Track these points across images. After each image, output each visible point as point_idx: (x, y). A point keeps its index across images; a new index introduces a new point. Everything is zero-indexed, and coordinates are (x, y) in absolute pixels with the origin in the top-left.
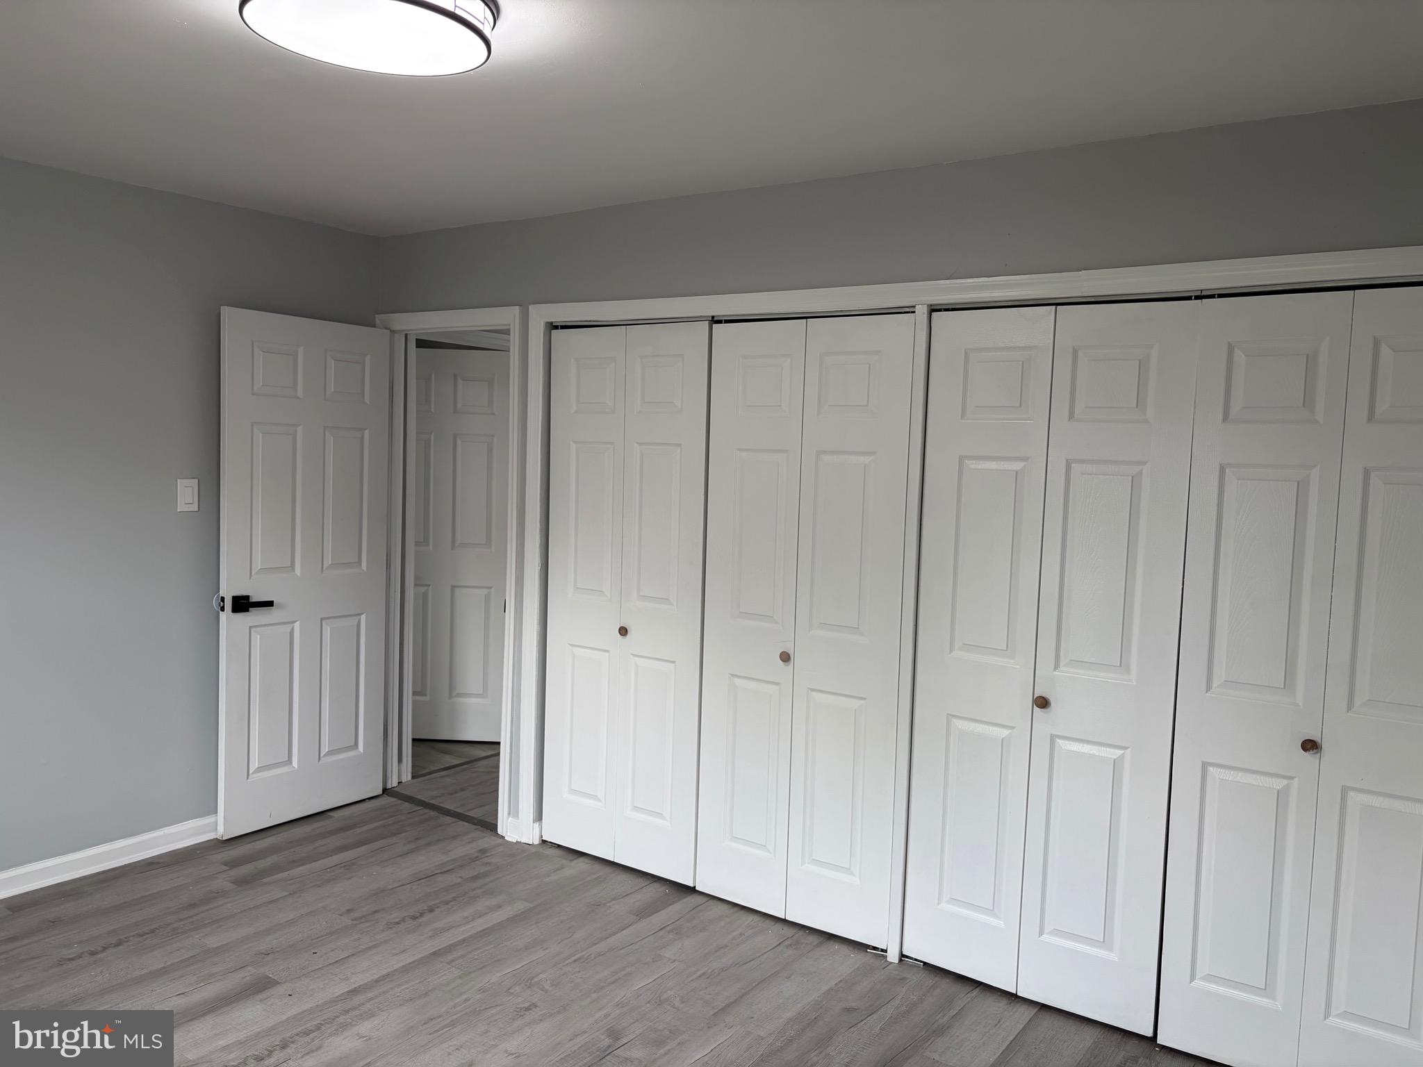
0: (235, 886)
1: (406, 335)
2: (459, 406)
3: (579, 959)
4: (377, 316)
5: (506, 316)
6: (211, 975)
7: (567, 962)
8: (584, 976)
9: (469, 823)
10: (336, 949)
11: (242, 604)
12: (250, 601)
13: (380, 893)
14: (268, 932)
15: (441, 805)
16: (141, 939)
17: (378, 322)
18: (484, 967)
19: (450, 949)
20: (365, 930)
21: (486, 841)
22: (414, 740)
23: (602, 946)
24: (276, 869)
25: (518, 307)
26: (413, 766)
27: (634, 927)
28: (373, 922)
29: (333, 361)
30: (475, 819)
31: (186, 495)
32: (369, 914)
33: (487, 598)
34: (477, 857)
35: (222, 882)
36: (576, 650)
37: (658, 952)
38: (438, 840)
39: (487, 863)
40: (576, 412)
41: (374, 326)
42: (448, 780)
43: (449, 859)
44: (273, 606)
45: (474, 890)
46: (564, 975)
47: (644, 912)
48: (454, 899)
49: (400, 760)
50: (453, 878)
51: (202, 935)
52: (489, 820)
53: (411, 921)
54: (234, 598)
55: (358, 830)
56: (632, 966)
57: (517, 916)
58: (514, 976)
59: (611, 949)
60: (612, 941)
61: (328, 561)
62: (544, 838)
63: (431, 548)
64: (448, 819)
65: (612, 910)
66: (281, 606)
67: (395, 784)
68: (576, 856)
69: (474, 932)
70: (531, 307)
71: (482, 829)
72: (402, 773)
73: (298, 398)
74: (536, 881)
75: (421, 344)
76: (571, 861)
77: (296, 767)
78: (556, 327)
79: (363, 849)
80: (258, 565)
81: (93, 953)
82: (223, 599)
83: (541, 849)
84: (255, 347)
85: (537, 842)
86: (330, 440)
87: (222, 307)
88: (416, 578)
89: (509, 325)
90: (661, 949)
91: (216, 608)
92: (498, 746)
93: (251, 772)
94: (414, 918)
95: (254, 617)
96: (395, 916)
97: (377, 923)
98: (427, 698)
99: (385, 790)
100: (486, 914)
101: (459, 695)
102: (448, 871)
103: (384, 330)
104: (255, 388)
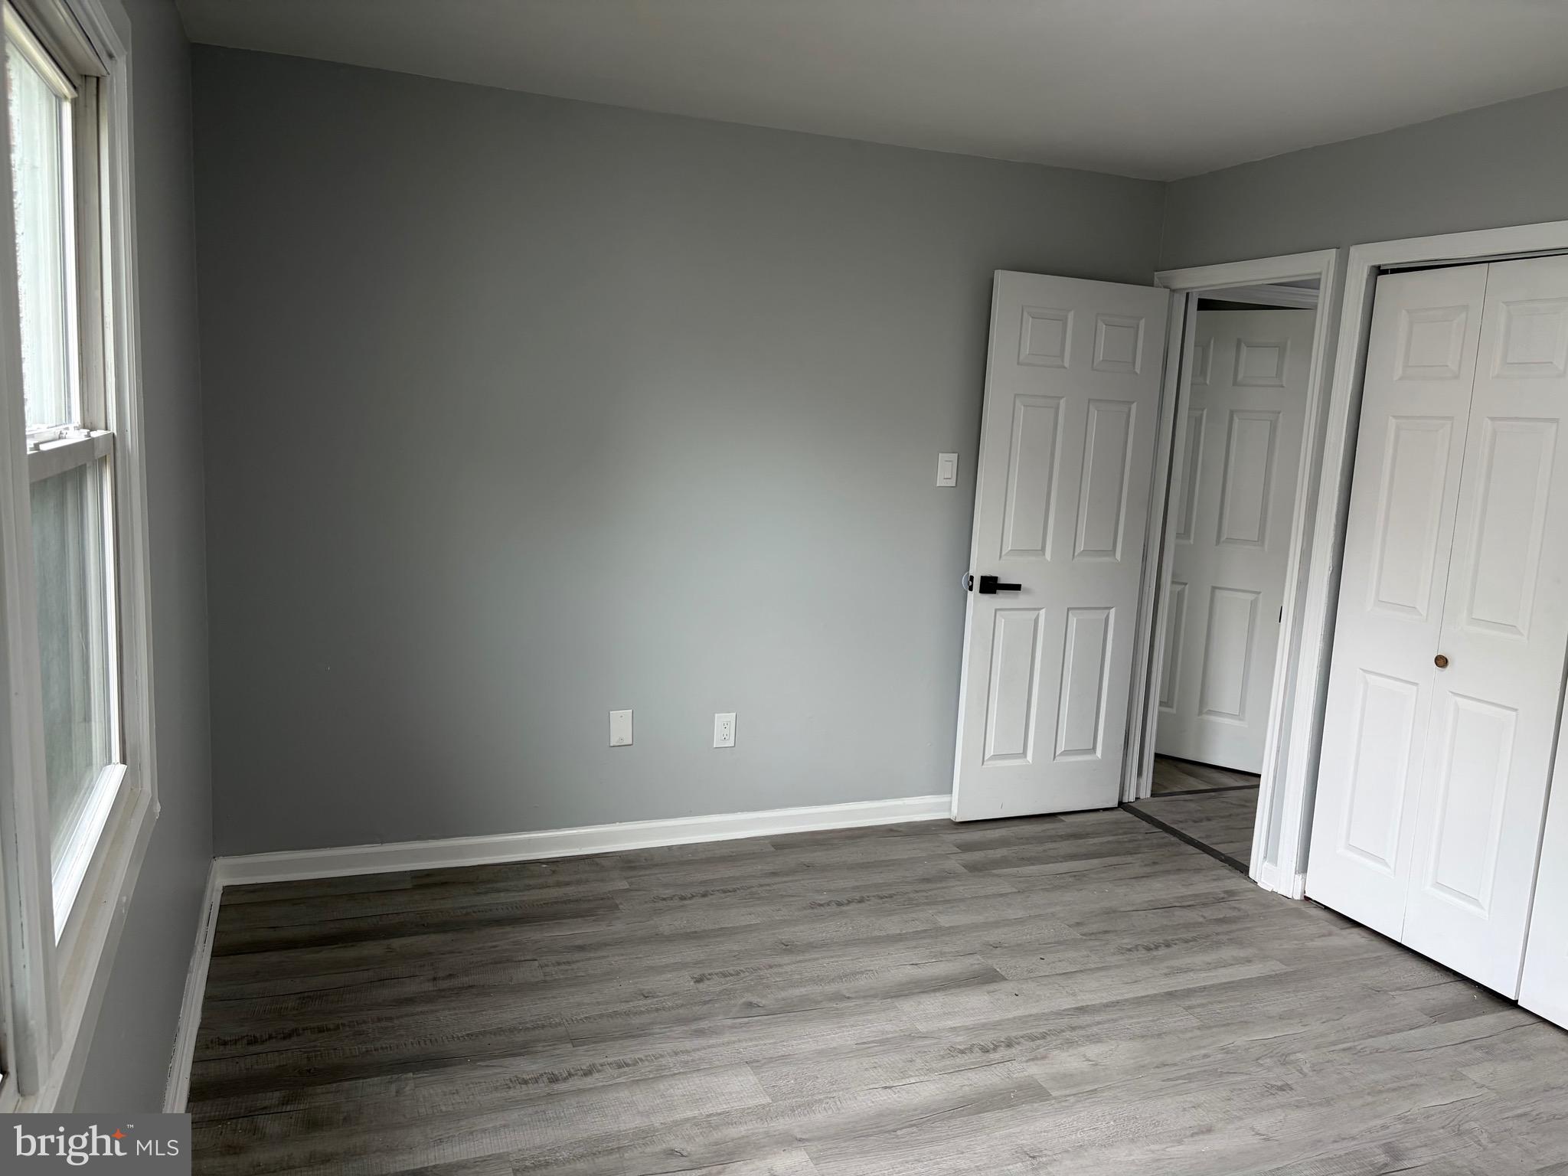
0: (965, 871)
1: (1188, 294)
2: (1240, 377)
3: (1349, 1048)
4: (1156, 273)
5: (1320, 263)
6: (942, 954)
7: (1333, 1048)
8: (1356, 1071)
9: (1215, 858)
10: (1063, 960)
11: (990, 585)
12: (999, 582)
13: (1110, 913)
14: (996, 924)
15: (1184, 832)
16: (880, 901)
17: (1156, 281)
18: (1228, 1024)
19: (1189, 993)
20: (1096, 948)
21: (1234, 882)
22: (1157, 756)
23: (1381, 1042)
24: (1004, 862)
25: (1334, 250)
26: (1153, 783)
27: (1424, 1029)
28: (1103, 942)
29: (1104, 326)
30: (1223, 854)
31: (946, 471)
32: (1099, 933)
33: (1254, 604)
34: (1223, 898)
35: (953, 864)
36: (1370, 678)
37: (1459, 1069)
38: (1179, 870)
39: (1235, 908)
40: (1401, 379)
41: (1152, 285)
42: (1192, 806)
43: (1190, 893)
44: (1020, 590)
45: (1217, 934)
46: (1328, 1062)
47: (1441, 1015)
48: (1194, 939)
49: (1140, 774)
50: (1193, 916)
51: (934, 911)
52: (1239, 859)
53: (1144, 952)
54: (983, 578)
55: (1091, 841)
56: (1421, 1076)
57: (1270, 976)
58: (1265, 1045)
59: (1393, 1049)
60: (1396, 1039)
61: (1081, 547)
62: (1307, 895)
63: (1192, 541)
64: (1191, 849)
65: (1396, 1001)
66: (1029, 591)
67: (1132, 799)
68: (1349, 926)
69: (1216, 981)
70: (1353, 249)
71: (1230, 867)
72: (1140, 788)
73: (1064, 367)
74: (1296, 942)
75: (1205, 305)
76: (1341, 929)
77: (1031, 761)
78: (1384, 272)
79: (1095, 862)
80: (1008, 547)
81: (839, 904)
82: (972, 578)
83: (1302, 907)
84: (1025, 314)
85: (1298, 897)
86: (1094, 414)
87: (996, 271)
88: (1174, 575)
89: (1320, 274)
90: (1464, 1066)
91: (965, 586)
92: (1258, 779)
93: (986, 758)
94: (1148, 949)
95: (1001, 599)
96: (1127, 941)
97: (1107, 944)
98: (1173, 711)
99: (1121, 804)
100: (1232, 965)
101: (1210, 712)
102: (1189, 906)
103: (1163, 289)
104: (1021, 358)
